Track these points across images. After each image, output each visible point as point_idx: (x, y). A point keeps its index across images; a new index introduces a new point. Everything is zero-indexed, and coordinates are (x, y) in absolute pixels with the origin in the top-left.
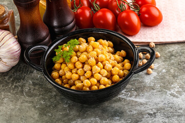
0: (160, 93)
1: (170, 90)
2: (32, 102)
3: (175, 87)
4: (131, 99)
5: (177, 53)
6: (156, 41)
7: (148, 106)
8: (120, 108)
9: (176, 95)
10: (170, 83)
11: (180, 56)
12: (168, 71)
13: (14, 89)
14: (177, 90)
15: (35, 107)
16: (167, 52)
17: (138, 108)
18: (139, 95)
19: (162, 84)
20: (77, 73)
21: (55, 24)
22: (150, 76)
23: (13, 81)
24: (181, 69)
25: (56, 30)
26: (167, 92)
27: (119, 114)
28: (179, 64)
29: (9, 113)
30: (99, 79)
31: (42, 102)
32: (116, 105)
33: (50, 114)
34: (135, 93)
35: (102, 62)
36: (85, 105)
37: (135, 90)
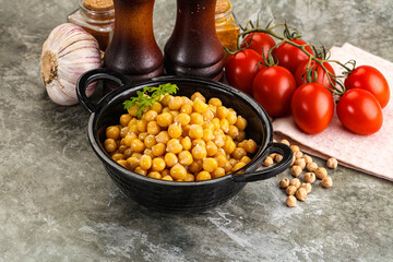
0: (281, 243)
1: (302, 246)
2: (66, 167)
3: (314, 246)
4: (225, 230)
5: (367, 194)
6: (343, 159)
7: (243, 254)
8: (195, 236)
9: (307, 258)
10: (313, 235)
11: (369, 201)
12: (326, 216)
13: (54, 136)
14: (314, 250)
15: (64, 175)
16: (350, 185)
17: (224, 250)
18: (243, 230)
19: (297, 232)
20: (143, 141)
21: (181, 58)
22: (289, 210)
23: (64, 123)
24: (351, 223)
25: (179, 70)
26: (293, 247)
27: (185, 244)
28: (354, 213)
29: (18, 166)
30: (170, 165)
31: (81, 174)
32: (192, 230)
33: (77, 197)
34: (240, 225)
35: (192, 139)
36: (143, 208)
37: (244, 221)
